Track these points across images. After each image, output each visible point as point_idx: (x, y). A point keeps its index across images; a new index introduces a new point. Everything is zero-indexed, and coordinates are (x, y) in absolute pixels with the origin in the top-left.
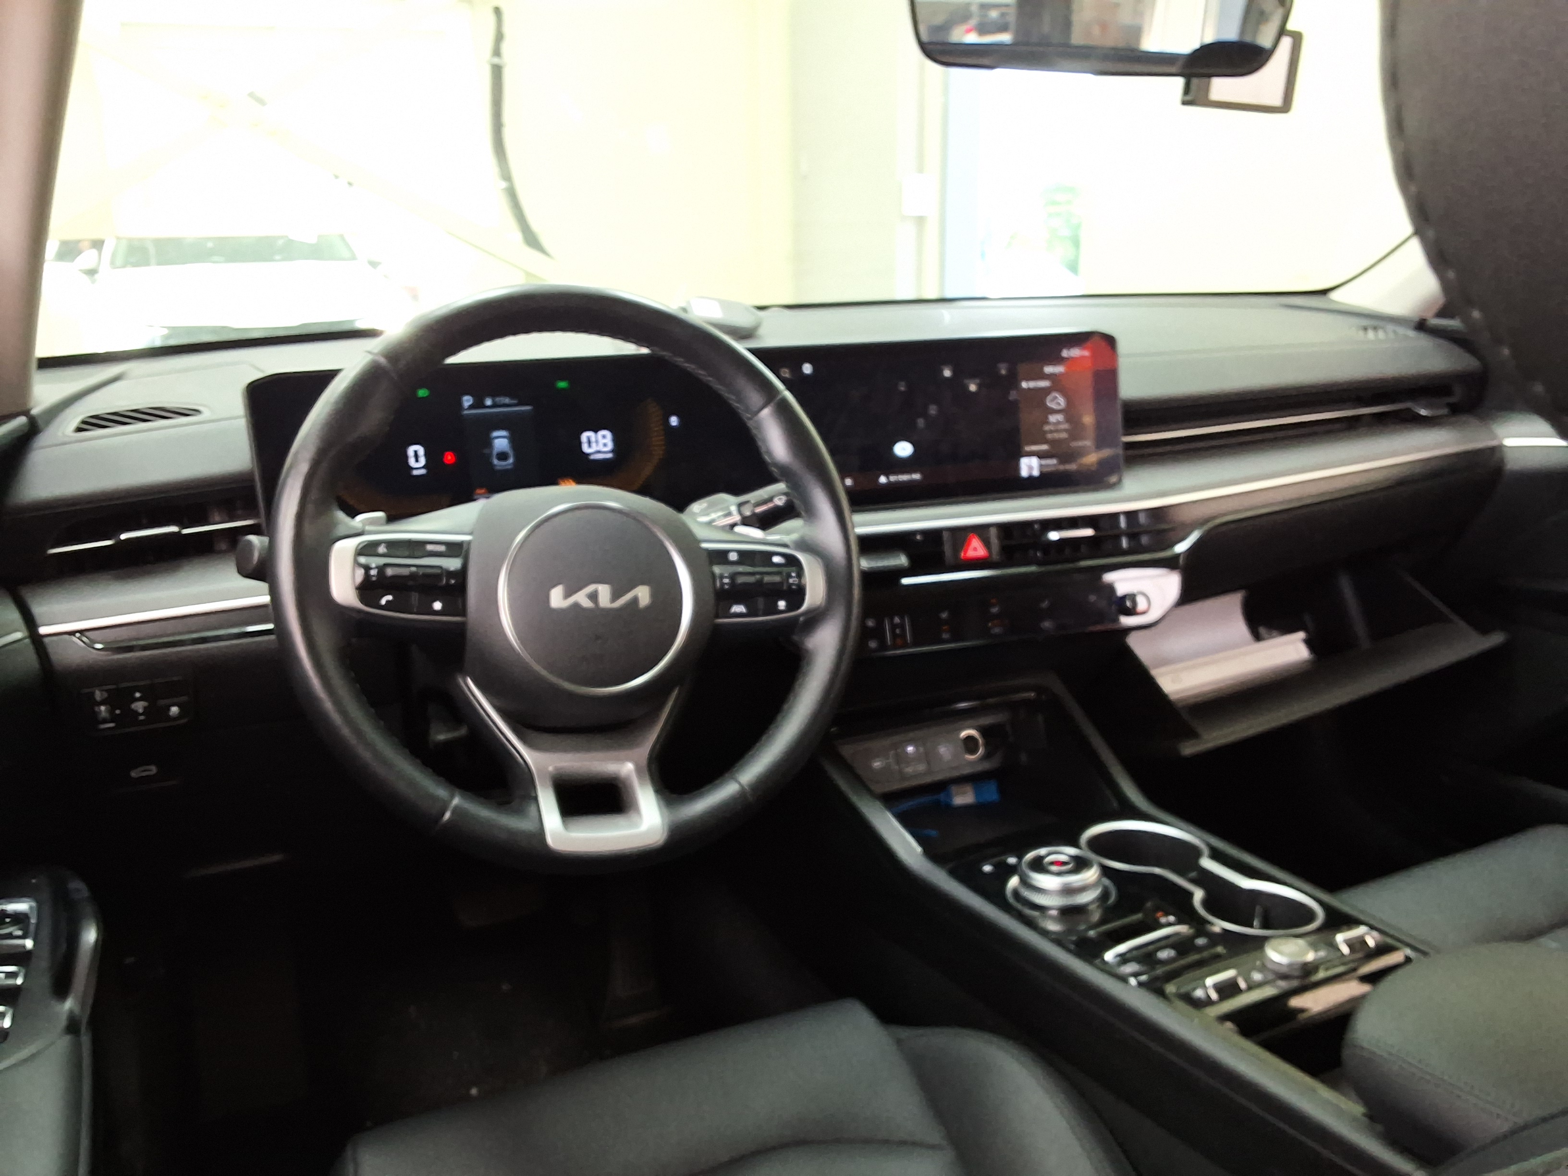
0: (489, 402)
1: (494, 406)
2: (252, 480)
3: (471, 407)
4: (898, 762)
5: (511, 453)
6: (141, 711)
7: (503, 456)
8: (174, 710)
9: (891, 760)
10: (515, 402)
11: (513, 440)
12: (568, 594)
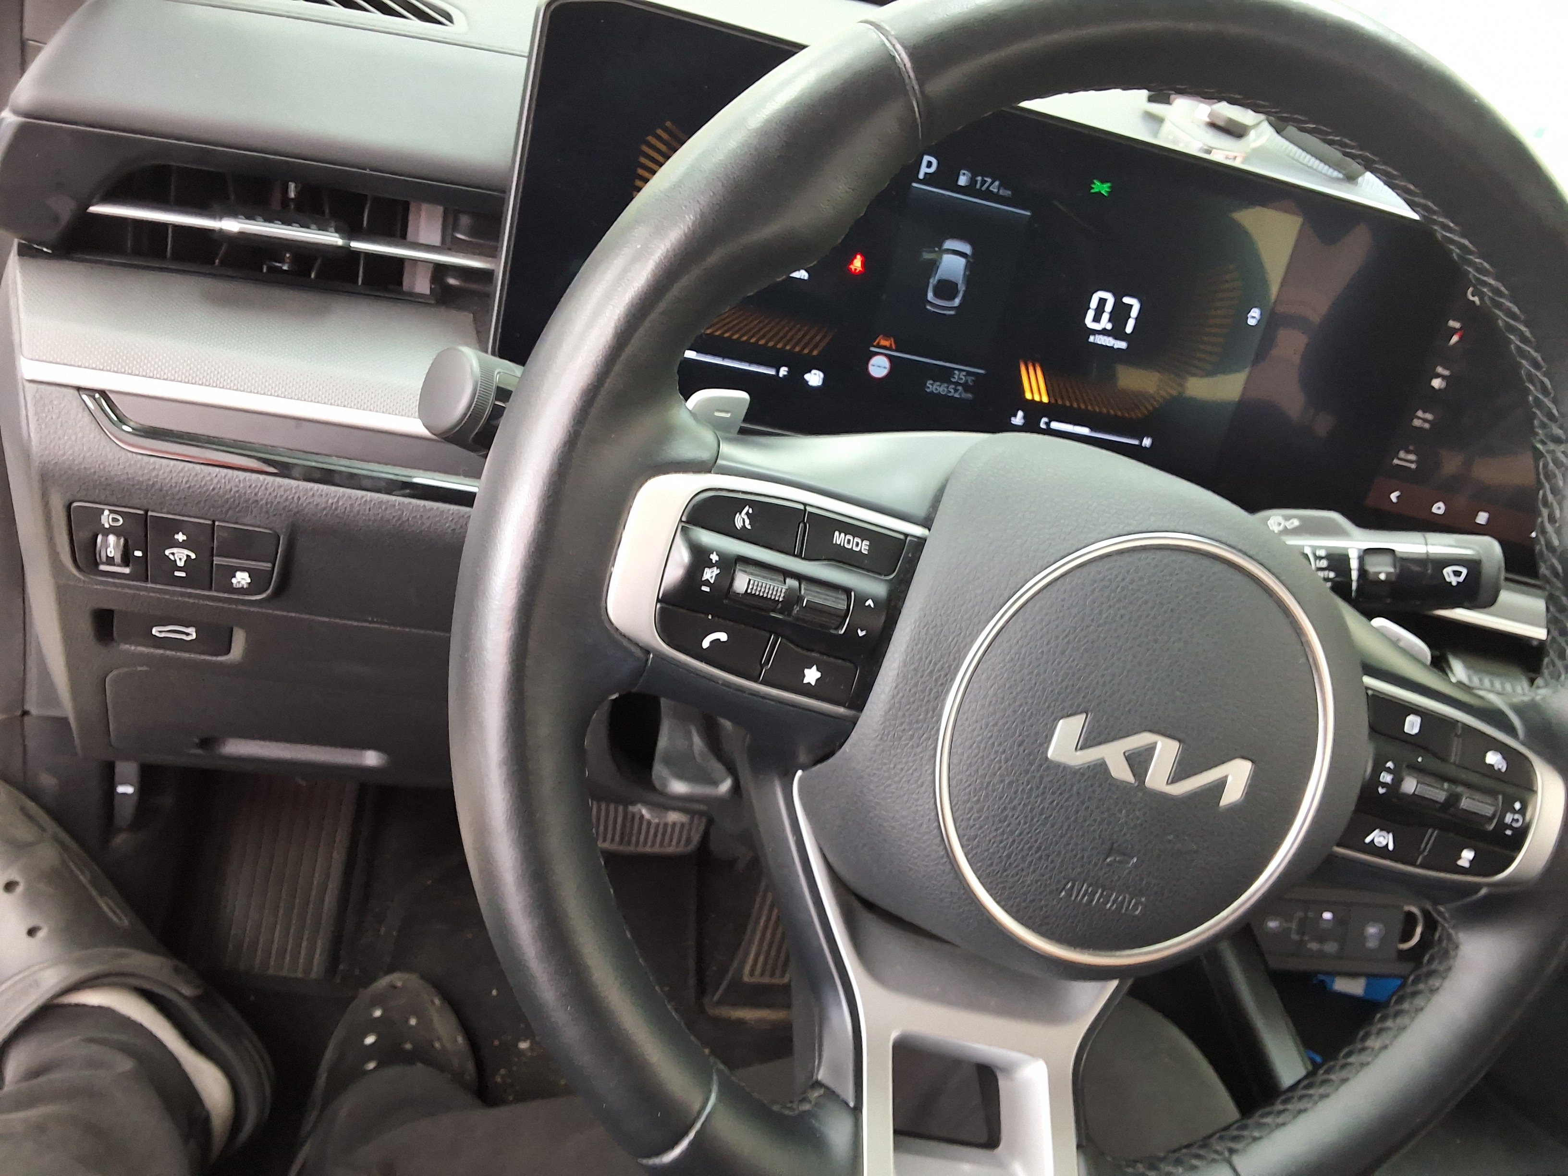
0: (963, 181)
1: (967, 190)
2: (504, 191)
3: (929, 179)
4: (1301, 932)
5: (962, 288)
6: (181, 564)
7: (946, 289)
8: (242, 579)
9: (1294, 926)
10: (1008, 193)
11: (973, 266)
12: (1088, 741)
